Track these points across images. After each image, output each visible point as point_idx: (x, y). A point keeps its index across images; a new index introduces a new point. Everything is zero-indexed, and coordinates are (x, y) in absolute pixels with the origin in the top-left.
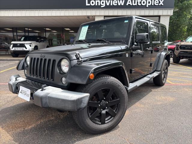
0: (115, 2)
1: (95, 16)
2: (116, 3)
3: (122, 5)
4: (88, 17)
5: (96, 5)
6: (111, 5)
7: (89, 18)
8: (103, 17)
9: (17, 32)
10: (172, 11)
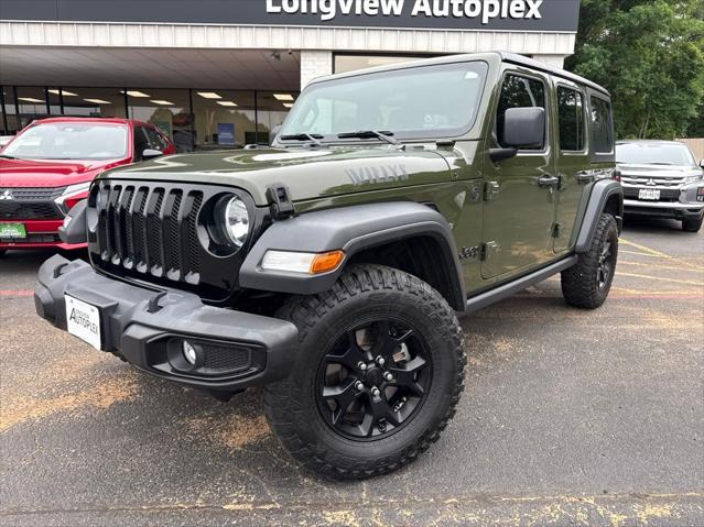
1: (299, 51)
7: (278, 57)
8: (330, 54)
9: (17, 103)
10: (572, 39)
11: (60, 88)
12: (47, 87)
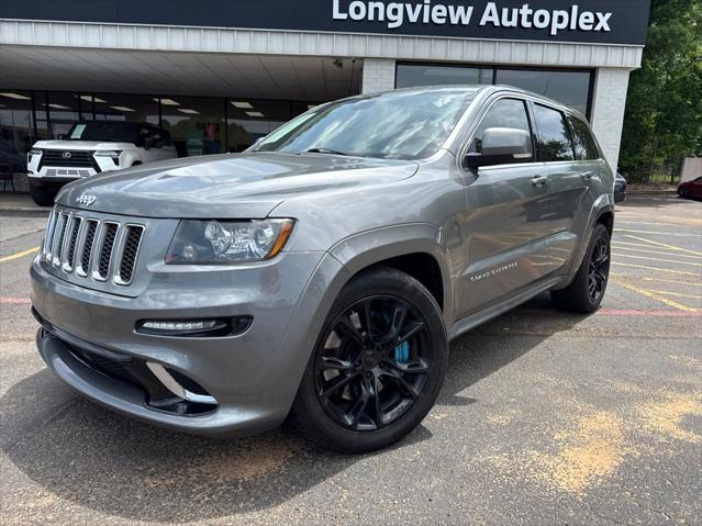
0: (440, 11)
1: (362, 59)
2: (444, 14)
3: (464, 22)
4: (338, 61)
5: (371, 17)
6: (426, 20)
7: (340, 65)
8: (394, 64)
9: (48, 110)
10: (640, 53)
11: (94, 95)
12: (80, 94)
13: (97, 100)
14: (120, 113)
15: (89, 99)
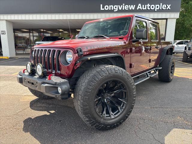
9: (33, 33)
11: (43, 29)
12: (40, 29)
13: (44, 30)
14: (49, 33)
15: (42, 30)
